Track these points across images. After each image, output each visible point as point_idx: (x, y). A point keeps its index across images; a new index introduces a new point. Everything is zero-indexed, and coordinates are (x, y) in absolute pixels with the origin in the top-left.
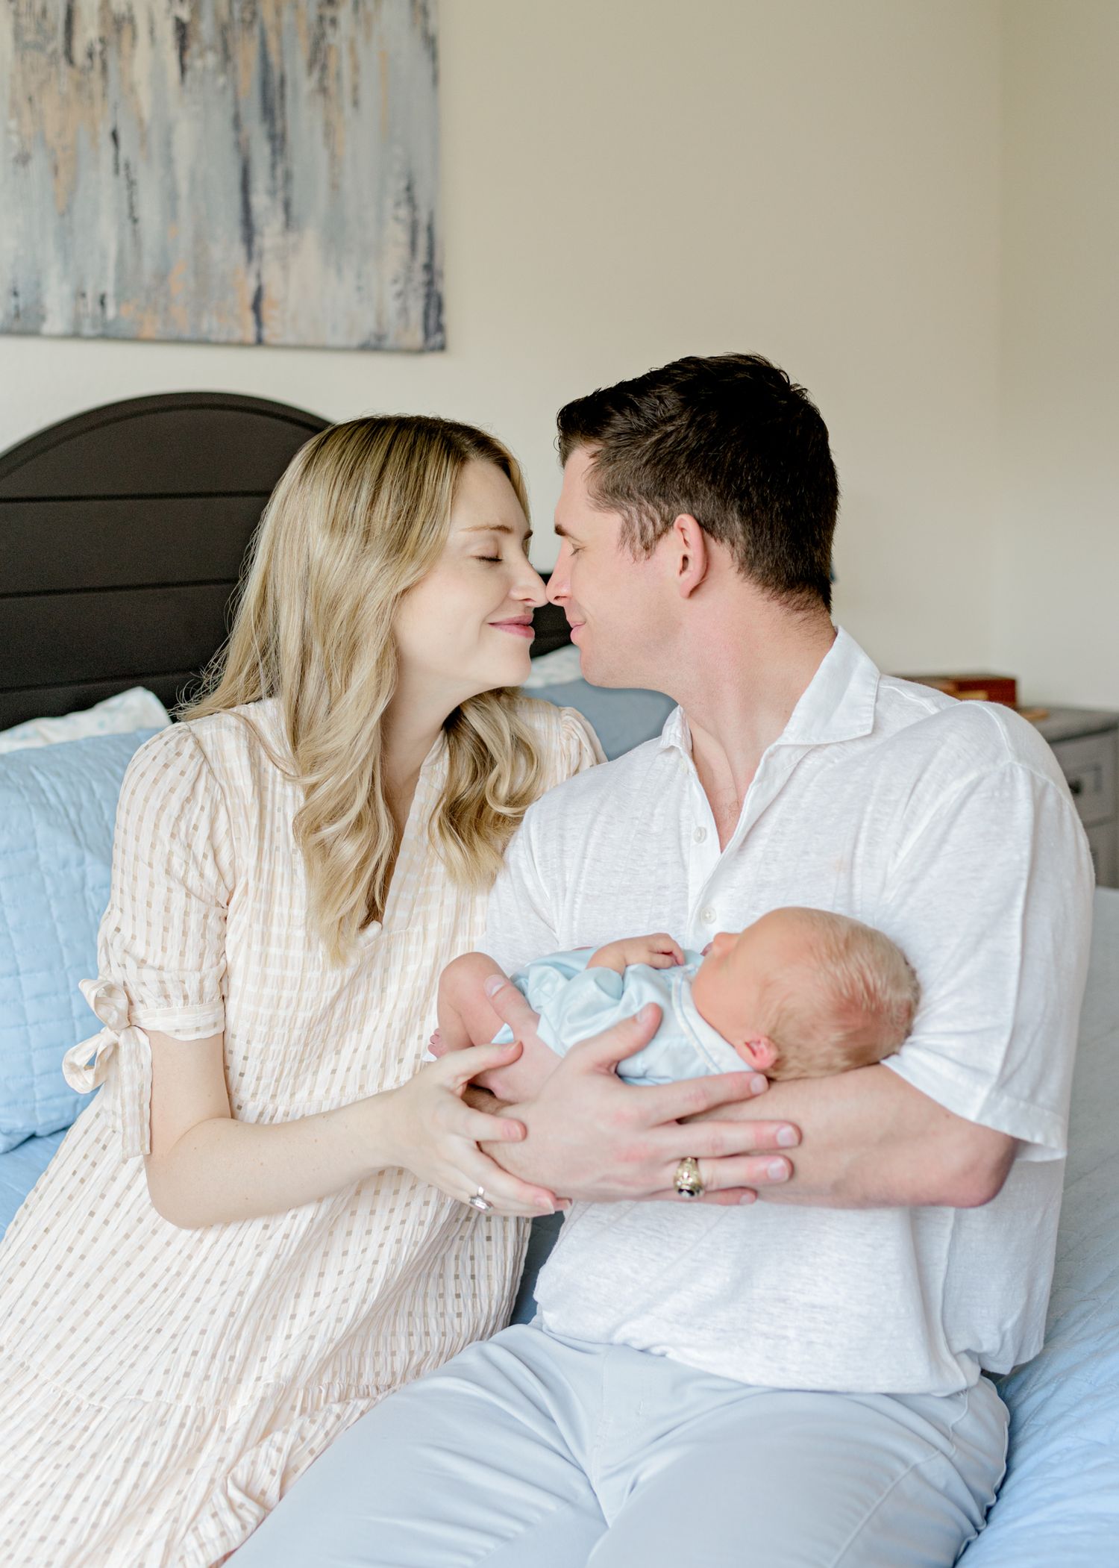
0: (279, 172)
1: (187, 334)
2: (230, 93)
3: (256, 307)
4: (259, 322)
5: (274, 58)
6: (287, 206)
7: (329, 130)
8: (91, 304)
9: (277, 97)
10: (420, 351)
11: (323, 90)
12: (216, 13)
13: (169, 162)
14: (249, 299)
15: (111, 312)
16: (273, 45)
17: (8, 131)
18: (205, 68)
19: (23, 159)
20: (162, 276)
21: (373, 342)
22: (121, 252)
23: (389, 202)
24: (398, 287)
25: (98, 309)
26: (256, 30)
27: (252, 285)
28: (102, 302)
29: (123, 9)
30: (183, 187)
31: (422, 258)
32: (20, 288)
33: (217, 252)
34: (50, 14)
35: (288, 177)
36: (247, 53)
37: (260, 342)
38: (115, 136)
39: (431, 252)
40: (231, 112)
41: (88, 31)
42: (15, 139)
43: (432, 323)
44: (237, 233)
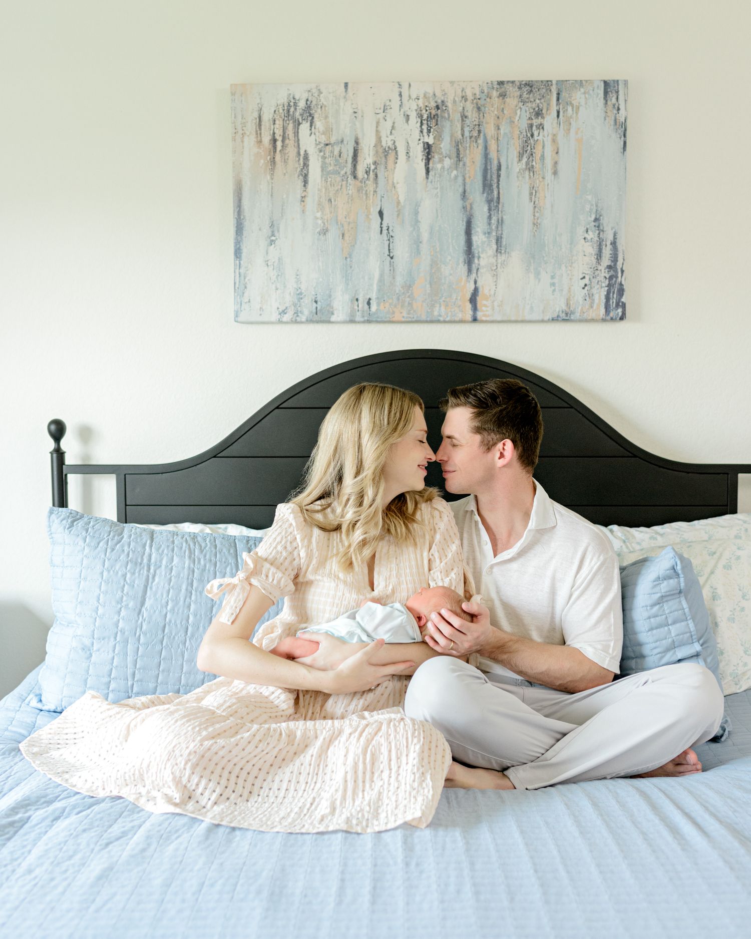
0: (494, 220)
1: (424, 318)
2: (460, 179)
3: (473, 300)
4: (475, 309)
5: (493, 155)
6: (498, 240)
7: (533, 192)
8: (362, 304)
9: (495, 177)
10: (604, 320)
11: (530, 168)
12: (452, 136)
13: (416, 223)
14: (469, 296)
15: (374, 307)
16: (493, 146)
17: (317, 218)
18: (443, 168)
19: (324, 232)
20: (408, 287)
21: (563, 316)
22: (382, 275)
23: (581, 230)
24: (583, 283)
25: (366, 307)
26: (481, 141)
27: (472, 287)
28: (369, 303)
29: (390, 144)
30: (425, 236)
31: (606, 261)
32: (318, 299)
33: (446, 270)
34: (344, 155)
35: (501, 222)
36: (474, 156)
37: (475, 320)
38: (381, 214)
39: (615, 258)
40: (461, 190)
41: (367, 159)
42: (320, 222)
43: (613, 302)
44: (462, 258)
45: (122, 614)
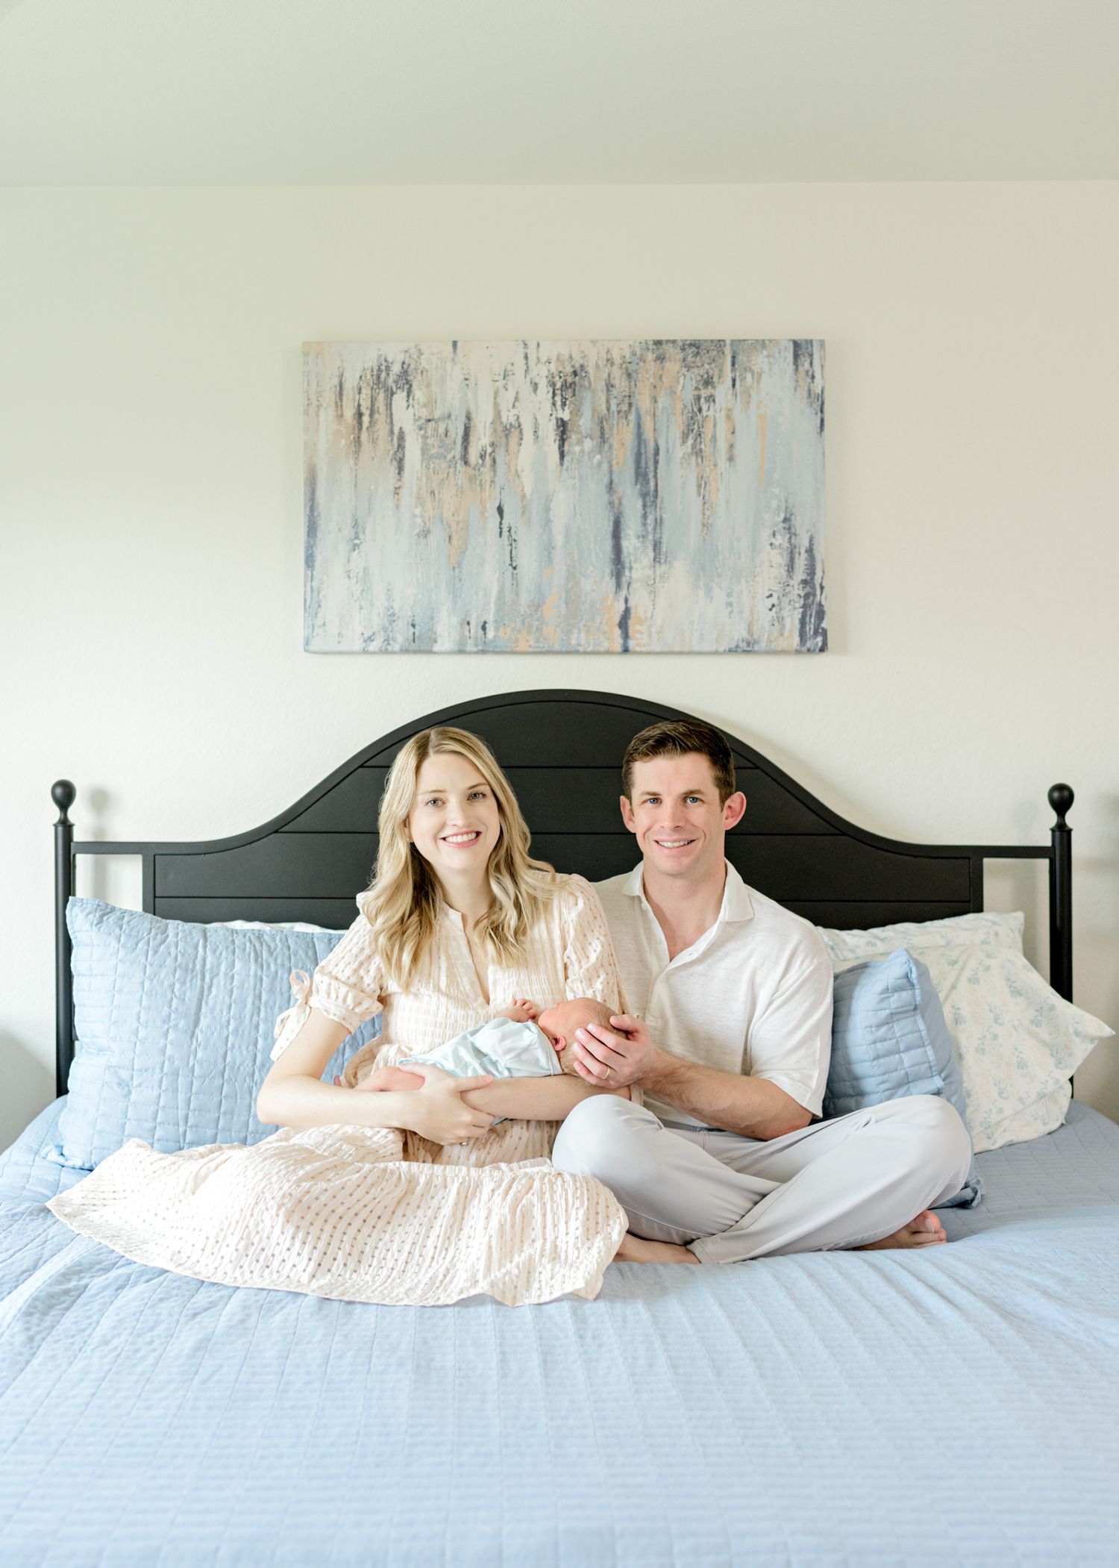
0: (650, 520)
1: (557, 647)
2: (605, 467)
3: (623, 624)
4: (626, 636)
5: (648, 435)
6: (657, 546)
7: (702, 484)
8: (475, 628)
9: (651, 463)
10: (798, 652)
11: (698, 453)
12: (594, 410)
13: (548, 522)
14: (617, 619)
15: (491, 633)
16: (648, 424)
17: (415, 516)
18: (582, 451)
19: (425, 533)
20: (537, 606)
21: (744, 646)
22: (501, 591)
23: (765, 534)
24: (769, 602)
25: (481, 632)
26: (632, 417)
27: (621, 607)
28: (484, 628)
29: (512, 420)
30: (559, 540)
31: (800, 574)
32: (417, 622)
33: (587, 585)
34: (452, 433)
35: (659, 523)
36: (623, 437)
37: (626, 650)
38: (500, 510)
39: (811, 570)
40: (606, 480)
41: (482, 439)
42: (419, 520)
43: (810, 628)
44: (608, 568)
45: (170, 1037)
